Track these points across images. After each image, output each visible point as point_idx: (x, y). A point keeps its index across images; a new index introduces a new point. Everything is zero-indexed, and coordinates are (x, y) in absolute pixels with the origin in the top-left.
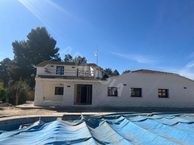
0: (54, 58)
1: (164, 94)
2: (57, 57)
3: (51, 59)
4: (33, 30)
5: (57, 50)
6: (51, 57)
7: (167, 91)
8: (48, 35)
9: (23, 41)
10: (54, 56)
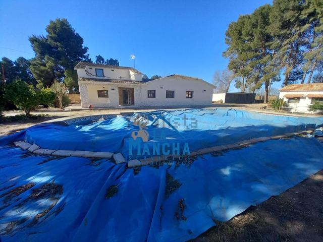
0: (83, 59)
1: (190, 96)
2: (87, 58)
3: (81, 60)
4: (51, 22)
5: (86, 50)
6: (80, 58)
7: (192, 93)
8: (72, 31)
9: (42, 36)
10: (84, 57)
